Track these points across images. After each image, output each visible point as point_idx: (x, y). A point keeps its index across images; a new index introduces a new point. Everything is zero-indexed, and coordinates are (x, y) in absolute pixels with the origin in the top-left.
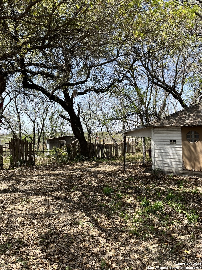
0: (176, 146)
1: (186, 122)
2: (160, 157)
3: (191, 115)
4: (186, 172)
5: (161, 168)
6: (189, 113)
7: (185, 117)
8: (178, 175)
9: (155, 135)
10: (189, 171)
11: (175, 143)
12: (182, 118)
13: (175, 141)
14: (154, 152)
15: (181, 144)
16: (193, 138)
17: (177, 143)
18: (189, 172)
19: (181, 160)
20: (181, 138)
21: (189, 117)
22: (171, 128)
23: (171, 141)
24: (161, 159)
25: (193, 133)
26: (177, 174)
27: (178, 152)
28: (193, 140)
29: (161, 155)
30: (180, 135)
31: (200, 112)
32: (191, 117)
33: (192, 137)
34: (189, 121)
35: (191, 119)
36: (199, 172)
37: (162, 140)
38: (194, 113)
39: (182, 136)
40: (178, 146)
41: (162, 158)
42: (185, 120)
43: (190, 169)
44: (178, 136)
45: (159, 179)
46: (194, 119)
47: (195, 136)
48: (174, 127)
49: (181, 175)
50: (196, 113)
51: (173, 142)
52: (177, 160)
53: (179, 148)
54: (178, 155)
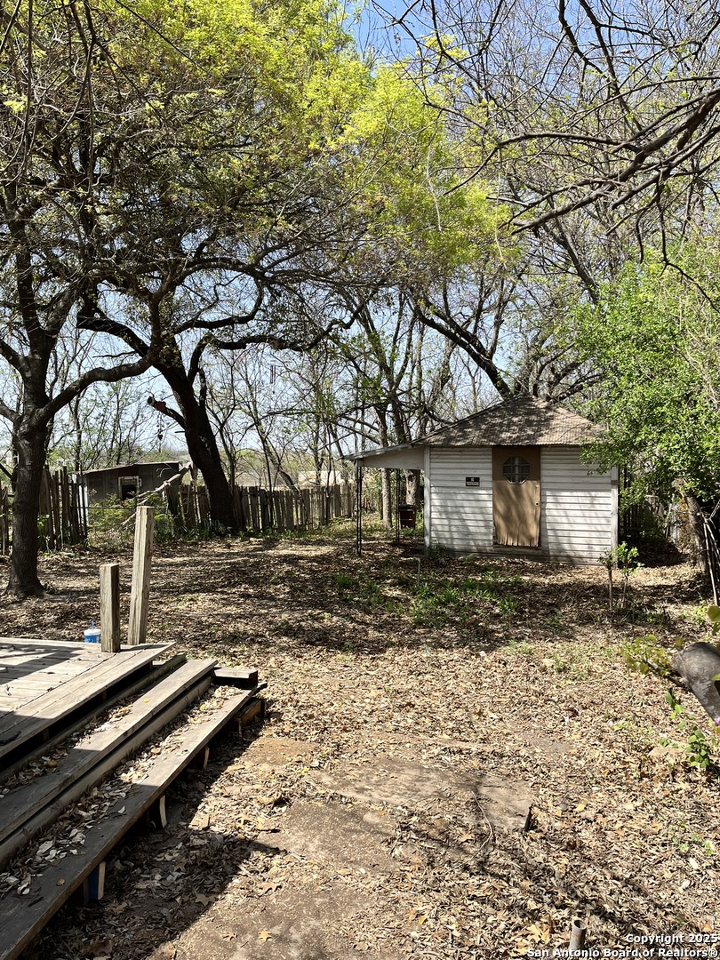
0: (480, 492)
1: (503, 436)
2: (444, 516)
3: (515, 419)
4: (500, 549)
5: (444, 542)
6: (510, 415)
7: (501, 425)
8: (482, 556)
9: (433, 465)
10: (508, 546)
11: (477, 484)
12: (494, 425)
13: (477, 480)
14: (431, 506)
15: (490, 485)
16: (517, 472)
17: (482, 484)
18: (507, 549)
19: (492, 523)
20: (490, 472)
21: (511, 424)
22: (470, 449)
23: (468, 479)
24: (446, 522)
25: (517, 462)
26: (482, 553)
27: (483, 504)
28: (517, 478)
29: (445, 511)
30: (490, 465)
31: (533, 414)
32: (514, 424)
33: (514, 471)
34: (509, 434)
35: (514, 430)
36: (527, 547)
37: (448, 478)
38: (520, 415)
39: (493, 469)
40: (483, 492)
41: (448, 519)
42: (501, 432)
43: (510, 543)
44: (483, 469)
45: (443, 566)
46: (520, 430)
47: (522, 469)
48: (476, 446)
49: (490, 555)
50: (526, 414)
51: (473, 482)
52: (482, 524)
53: (485, 496)
54: (484, 510)
